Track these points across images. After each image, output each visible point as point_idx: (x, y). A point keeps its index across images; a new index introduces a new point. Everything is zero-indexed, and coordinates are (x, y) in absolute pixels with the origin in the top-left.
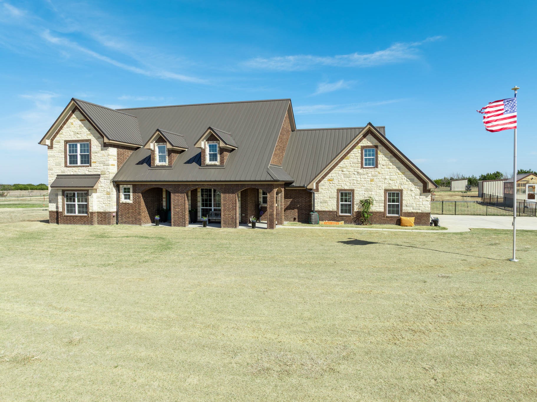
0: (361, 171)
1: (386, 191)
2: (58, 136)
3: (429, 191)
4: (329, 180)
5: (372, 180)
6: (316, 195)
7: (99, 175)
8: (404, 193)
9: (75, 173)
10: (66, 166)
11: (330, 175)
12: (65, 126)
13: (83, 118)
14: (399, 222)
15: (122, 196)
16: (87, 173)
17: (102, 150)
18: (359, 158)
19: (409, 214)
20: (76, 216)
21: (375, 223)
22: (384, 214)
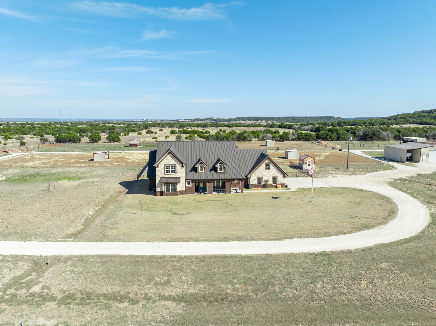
0: (265, 171)
1: (272, 177)
2: (161, 162)
3: (285, 177)
4: (255, 174)
5: (268, 174)
6: (250, 179)
7: (180, 177)
8: (278, 177)
9: (169, 177)
10: (165, 174)
11: (255, 172)
12: (164, 159)
13: (173, 156)
14: (276, 187)
15: (187, 184)
16: (175, 177)
17: (181, 168)
18: (265, 166)
19: (279, 184)
20: (171, 193)
21: (269, 187)
22: (272, 184)
